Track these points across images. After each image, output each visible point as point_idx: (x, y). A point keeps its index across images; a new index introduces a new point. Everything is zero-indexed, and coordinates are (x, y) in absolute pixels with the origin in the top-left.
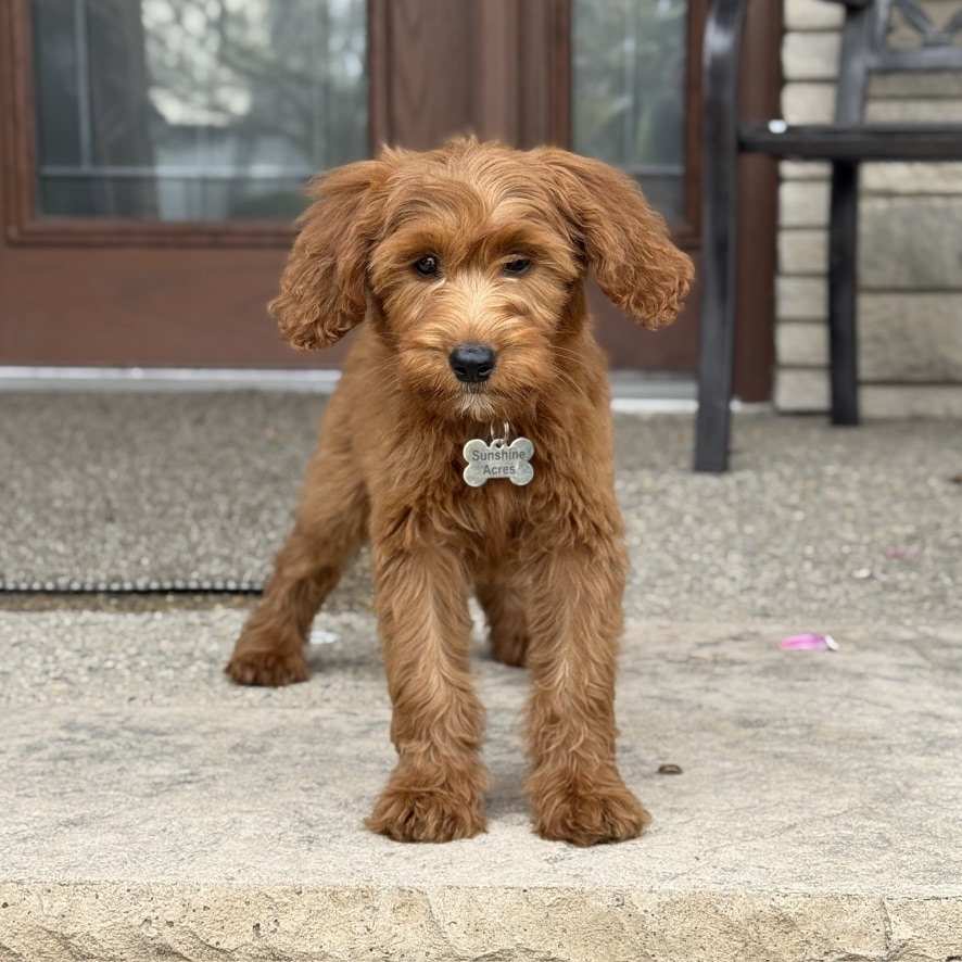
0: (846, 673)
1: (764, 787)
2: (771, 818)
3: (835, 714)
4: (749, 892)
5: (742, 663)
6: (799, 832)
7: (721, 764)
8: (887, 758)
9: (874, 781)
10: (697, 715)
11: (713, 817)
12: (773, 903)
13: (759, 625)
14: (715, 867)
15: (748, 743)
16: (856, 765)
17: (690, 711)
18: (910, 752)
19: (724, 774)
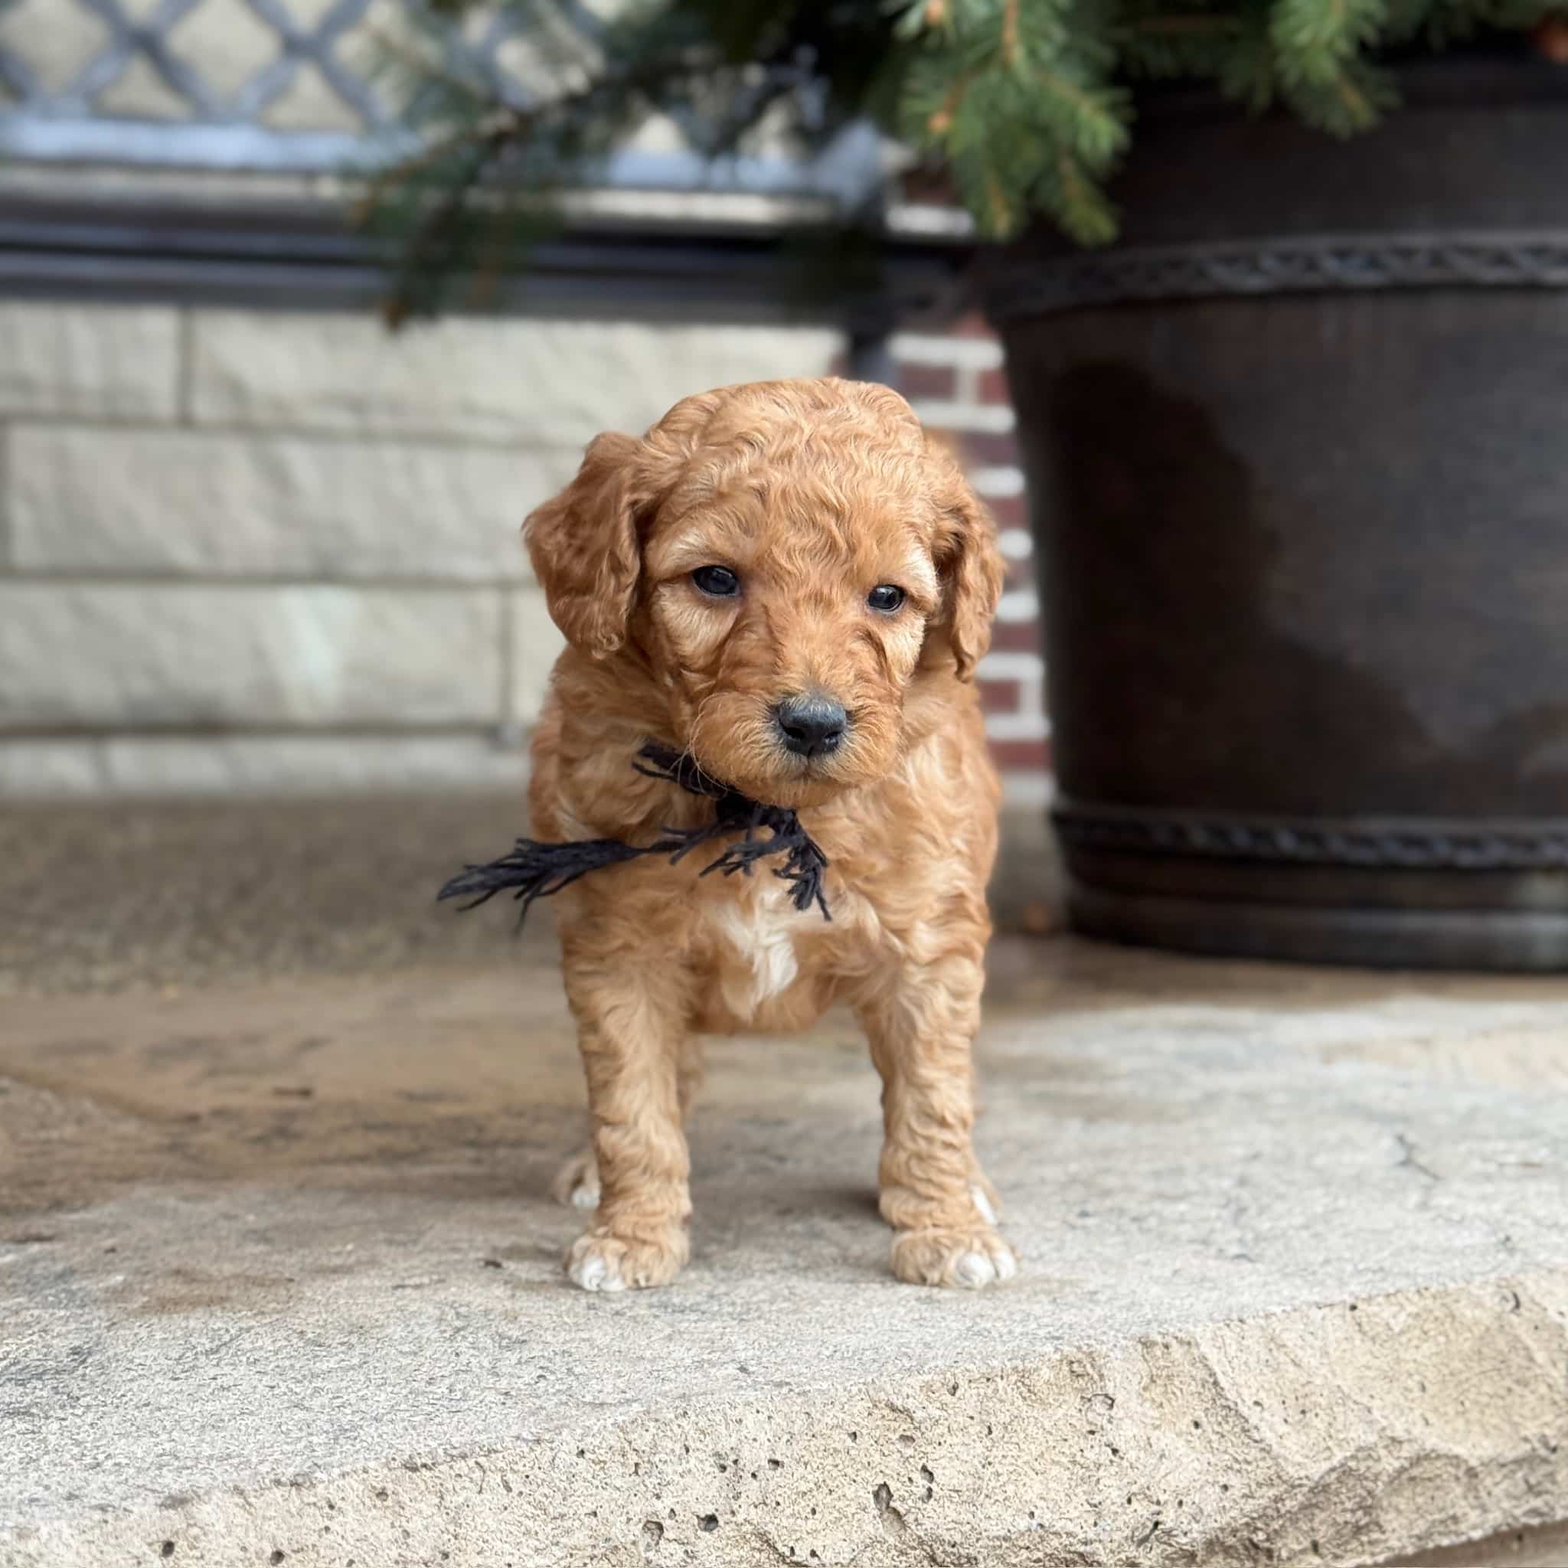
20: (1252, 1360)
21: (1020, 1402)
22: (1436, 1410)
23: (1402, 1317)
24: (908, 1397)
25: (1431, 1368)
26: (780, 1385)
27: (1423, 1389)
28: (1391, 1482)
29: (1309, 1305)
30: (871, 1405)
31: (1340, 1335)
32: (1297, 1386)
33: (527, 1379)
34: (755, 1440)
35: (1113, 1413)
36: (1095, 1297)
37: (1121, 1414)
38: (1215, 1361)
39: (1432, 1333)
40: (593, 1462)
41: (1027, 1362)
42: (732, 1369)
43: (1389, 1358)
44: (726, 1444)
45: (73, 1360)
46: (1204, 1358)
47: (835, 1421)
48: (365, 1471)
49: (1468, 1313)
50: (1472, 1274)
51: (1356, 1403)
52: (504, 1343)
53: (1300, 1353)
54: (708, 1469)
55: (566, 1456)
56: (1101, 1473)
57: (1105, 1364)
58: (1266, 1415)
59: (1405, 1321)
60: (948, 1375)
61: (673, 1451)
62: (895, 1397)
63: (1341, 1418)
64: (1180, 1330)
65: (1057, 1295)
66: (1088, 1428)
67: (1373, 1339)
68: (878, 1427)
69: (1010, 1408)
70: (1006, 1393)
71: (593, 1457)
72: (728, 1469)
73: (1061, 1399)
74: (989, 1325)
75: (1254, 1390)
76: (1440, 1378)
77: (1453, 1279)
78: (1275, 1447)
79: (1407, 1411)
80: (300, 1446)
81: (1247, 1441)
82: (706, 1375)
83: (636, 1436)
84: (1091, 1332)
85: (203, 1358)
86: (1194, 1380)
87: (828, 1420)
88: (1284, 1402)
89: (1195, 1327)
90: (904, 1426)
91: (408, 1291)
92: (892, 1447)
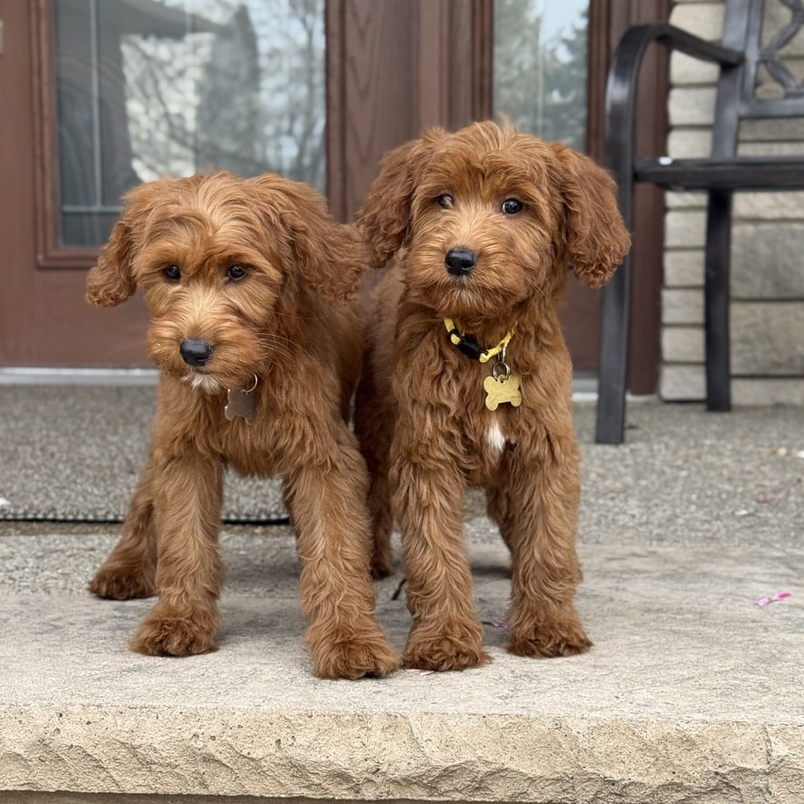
0: (729, 579)
1: (667, 652)
2: (674, 672)
3: (721, 606)
4: (659, 719)
5: (645, 572)
6: (696, 681)
7: (631, 637)
8: (765, 634)
9: (754, 649)
10: (611, 605)
11: (627, 671)
12: (678, 728)
13: (655, 547)
14: (631, 703)
15: (652, 624)
16: (740, 639)
17: (605, 603)
18: (783, 631)
19: (634, 644)
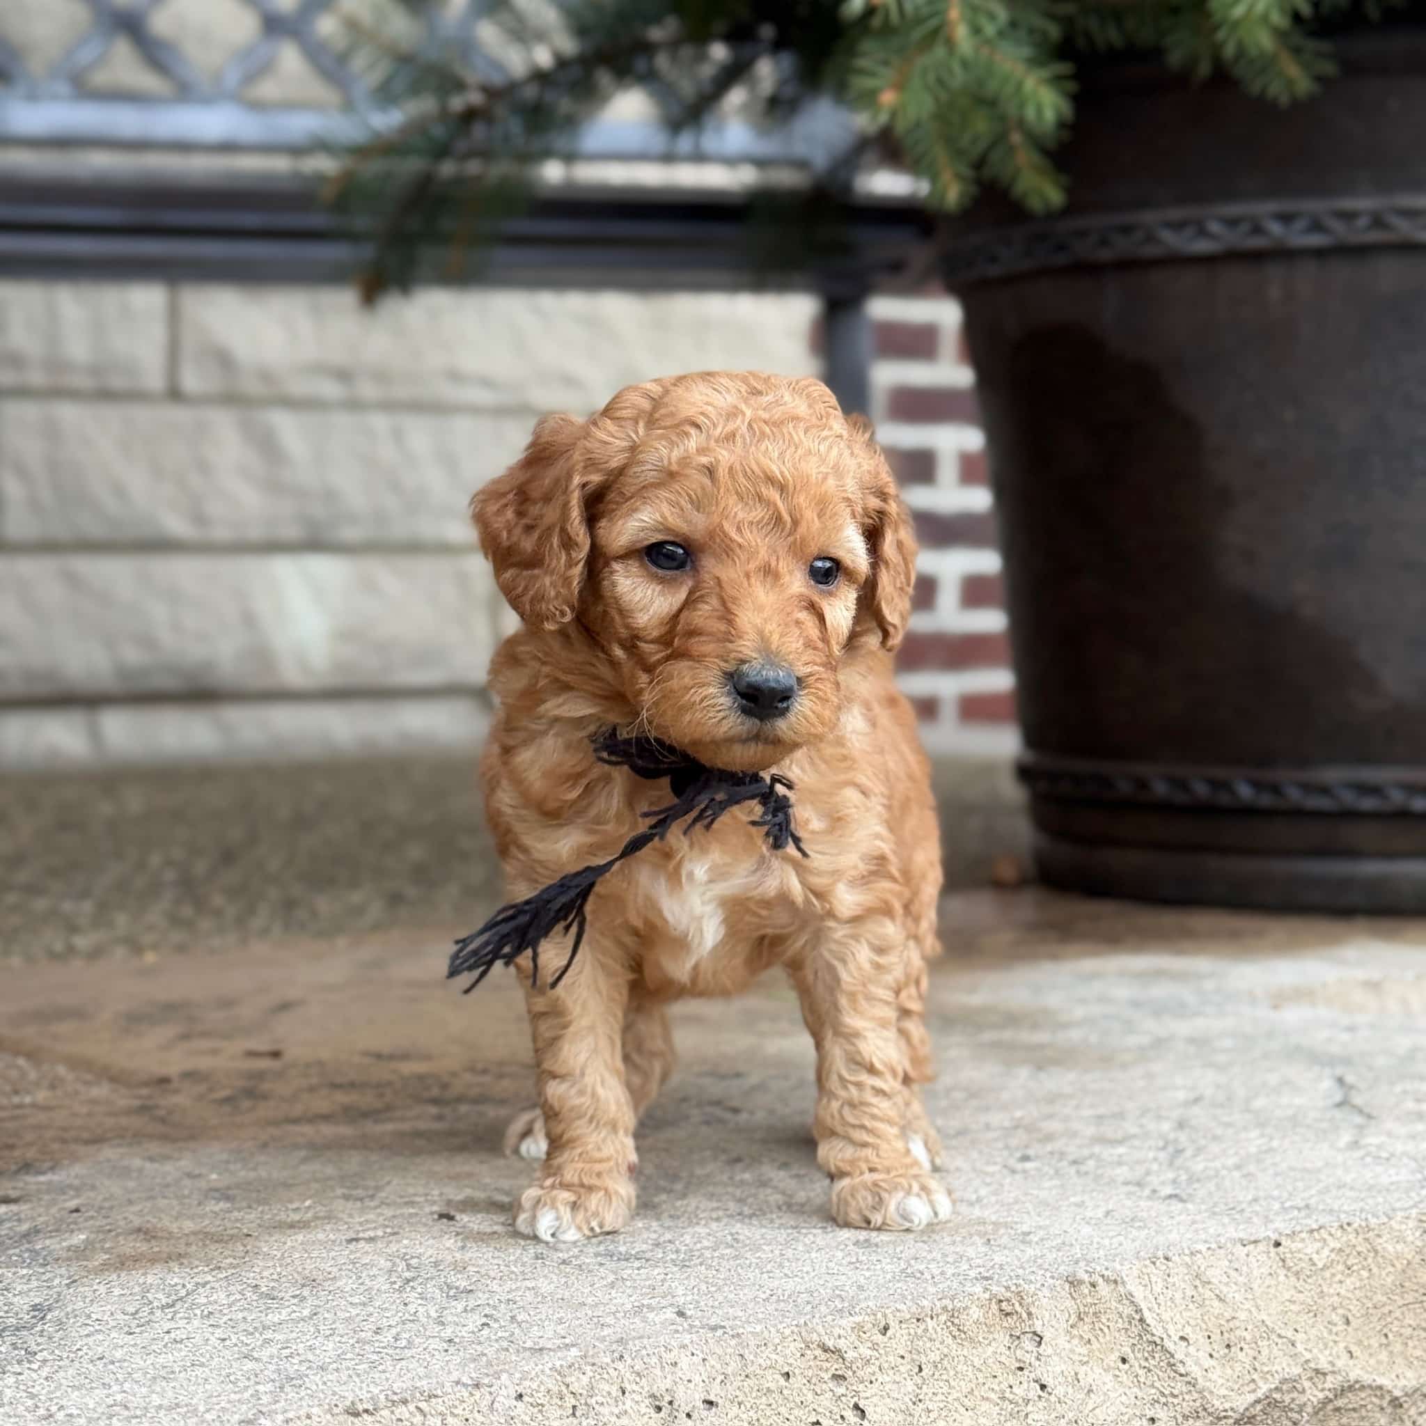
20: (1178, 1296)
21: (950, 1340)
22: (1359, 1343)
23: (1326, 1252)
24: (840, 1337)
25: (1355, 1302)
26: (714, 1328)
27: (1348, 1322)
28: (1316, 1413)
29: (1233, 1241)
30: (803, 1346)
31: (1265, 1270)
32: (1223, 1323)
33: (471, 1327)
34: (689, 1381)
35: (1041, 1350)
36: (1028, 1238)
37: (1050, 1351)
38: (1142, 1297)
39: (1355, 1268)
40: (532, 1405)
41: (956, 1301)
42: (670, 1314)
43: (1313, 1292)
44: (661, 1386)
45: (33, 1317)
46: (1130, 1297)
47: (769, 1363)
48: (309, 1417)
49: (1390, 1248)
50: (1394, 1210)
51: (1280, 1336)
52: (452, 1293)
53: (1225, 1290)
54: (643, 1410)
55: (505, 1400)
56: (1030, 1408)
57: (1033, 1303)
58: (1192, 1349)
59: (1328, 1257)
60: (879, 1315)
61: (609, 1393)
62: (826, 1338)
63: (1265, 1352)
64: (1107, 1269)
65: (991, 1237)
66: (1018, 1365)
67: (1297, 1274)
68: (810, 1367)
69: (940, 1346)
70: (936, 1332)
71: (531, 1400)
72: (664, 1409)
73: (991, 1337)
74: (922, 1267)
75: (1180, 1327)
76: (1363, 1312)
77: (1375, 1216)
78: (1200, 1380)
79: (1331, 1344)
80: (247, 1395)
81: (1173, 1374)
82: (645, 1320)
83: (573, 1379)
84: (1020, 1272)
85: (158, 1313)
86: (1121, 1317)
87: (761, 1361)
88: (1209, 1337)
89: (1122, 1265)
90: (836, 1366)
91: (362, 1244)
92: (824, 1386)
